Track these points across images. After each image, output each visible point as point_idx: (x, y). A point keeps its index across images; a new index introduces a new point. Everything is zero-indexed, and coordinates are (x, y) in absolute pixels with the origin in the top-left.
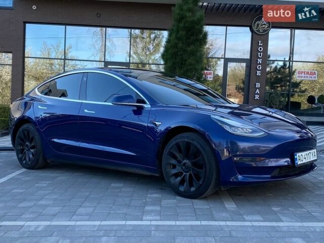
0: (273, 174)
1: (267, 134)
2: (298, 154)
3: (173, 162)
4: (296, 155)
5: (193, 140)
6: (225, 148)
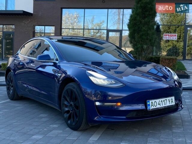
0: (128, 116)
1: (124, 85)
2: (151, 101)
3: (66, 103)
4: (149, 102)
5: (74, 88)
6: (93, 94)
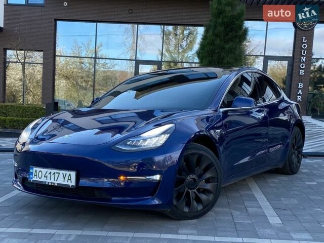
4: (32, 168)
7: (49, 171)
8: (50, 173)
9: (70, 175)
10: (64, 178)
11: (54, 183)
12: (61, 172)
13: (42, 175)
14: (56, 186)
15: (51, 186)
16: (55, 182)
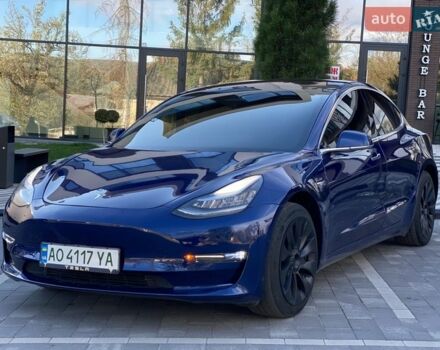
2: (50, 246)
4: (46, 246)
7: (75, 249)
8: (77, 252)
9: (109, 254)
10: (101, 259)
11: (84, 268)
12: (95, 250)
13: (62, 256)
14: (87, 272)
15: (79, 272)
16: (86, 265)
